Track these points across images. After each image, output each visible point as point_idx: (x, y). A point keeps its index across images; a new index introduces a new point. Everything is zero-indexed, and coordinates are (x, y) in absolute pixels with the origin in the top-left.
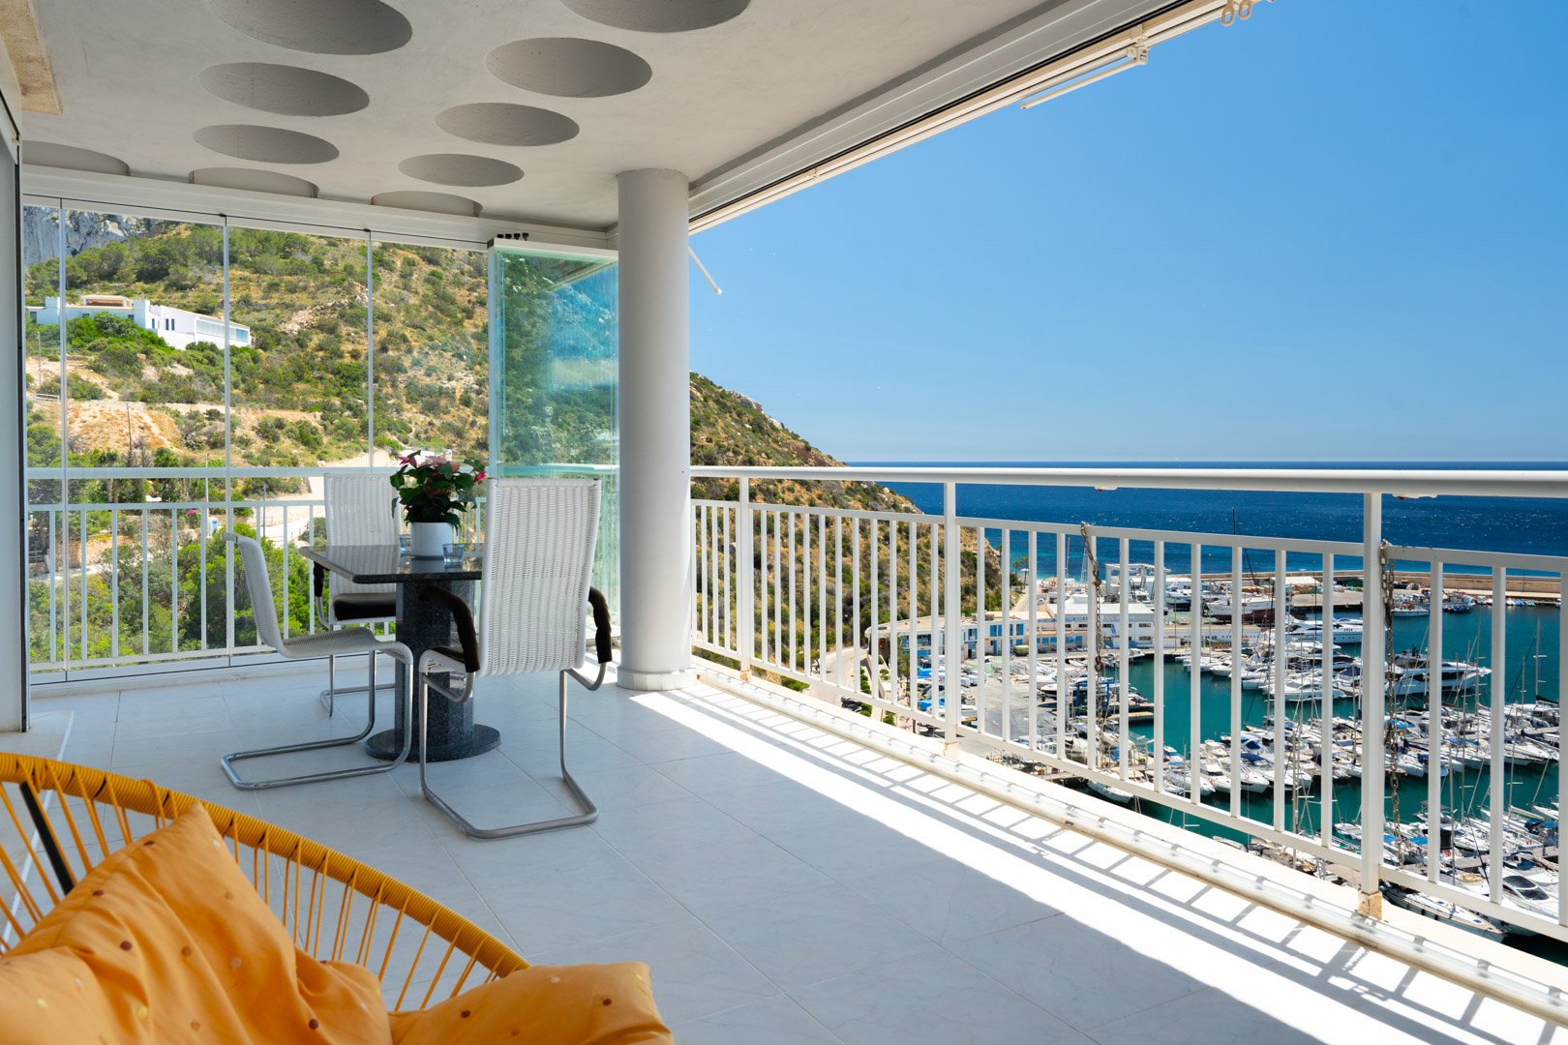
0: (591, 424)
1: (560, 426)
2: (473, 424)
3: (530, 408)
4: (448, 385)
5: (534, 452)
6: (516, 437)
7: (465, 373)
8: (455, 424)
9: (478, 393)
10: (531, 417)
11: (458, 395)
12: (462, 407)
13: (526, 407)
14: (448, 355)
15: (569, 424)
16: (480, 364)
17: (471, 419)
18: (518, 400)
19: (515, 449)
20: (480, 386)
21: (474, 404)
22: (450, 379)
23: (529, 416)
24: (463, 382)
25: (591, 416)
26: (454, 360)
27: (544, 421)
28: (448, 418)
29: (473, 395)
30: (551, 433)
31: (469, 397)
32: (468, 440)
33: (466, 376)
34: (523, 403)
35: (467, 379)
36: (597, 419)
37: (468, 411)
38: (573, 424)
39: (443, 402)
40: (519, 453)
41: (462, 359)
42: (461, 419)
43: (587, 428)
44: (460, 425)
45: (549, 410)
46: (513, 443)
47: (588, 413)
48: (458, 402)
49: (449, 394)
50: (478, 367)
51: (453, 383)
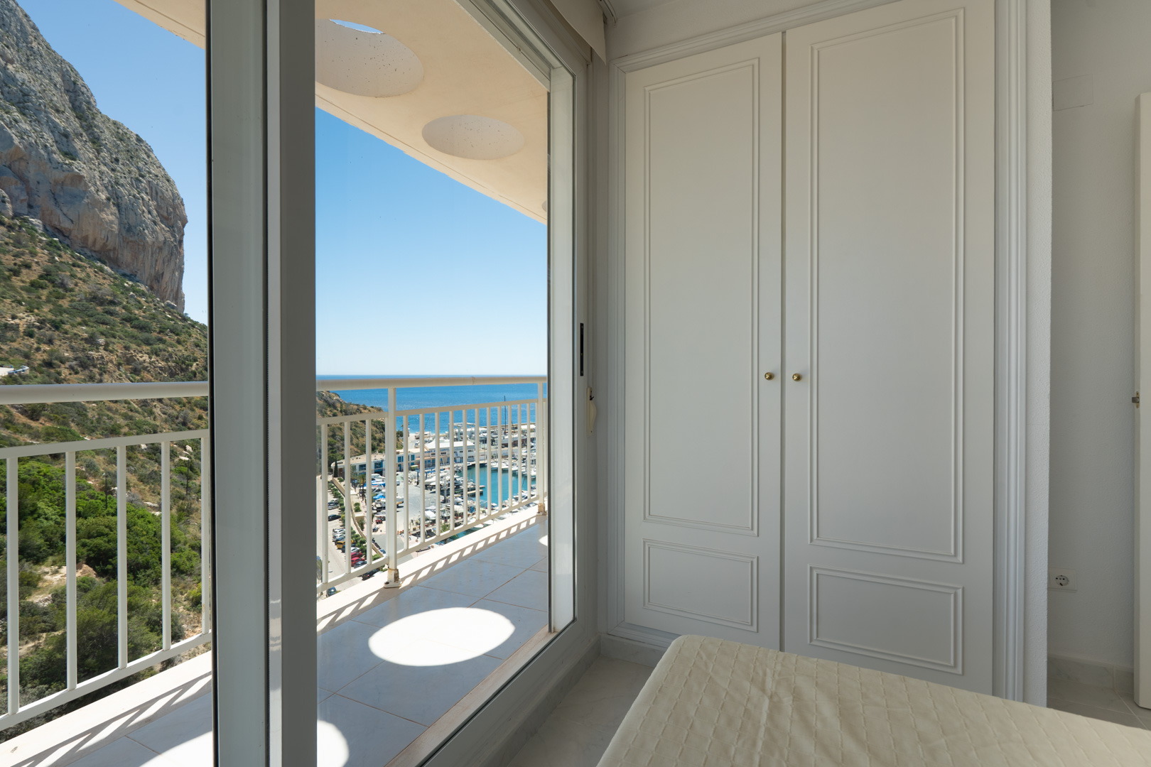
0: (134, 351)
1: (111, 352)
2: (38, 349)
3: (86, 340)
4: (12, 322)
5: (91, 369)
6: (75, 359)
7: (26, 314)
8: (22, 349)
9: (39, 328)
10: (87, 346)
11: (21, 329)
12: (26, 337)
13: (82, 339)
14: (8, 301)
15: (117, 351)
16: (38, 309)
17: (35, 346)
18: (75, 334)
19: (76, 367)
20: (41, 323)
21: (37, 335)
22: (14, 317)
23: (85, 345)
24: (25, 320)
25: (134, 346)
26: (14, 304)
27: (97, 349)
28: (15, 345)
29: (36, 330)
30: (104, 356)
31: (33, 331)
32: (35, 360)
33: (28, 316)
34: (79, 336)
35: (29, 318)
36: (138, 348)
37: (32, 340)
38: (120, 351)
39: (9, 334)
40: (79, 369)
41: (22, 305)
42: (25, 344)
43: (132, 353)
44: (26, 350)
45: (102, 340)
46: (74, 363)
47: (131, 345)
48: (22, 334)
49: (15, 328)
50: (36, 311)
51: (17, 321)
